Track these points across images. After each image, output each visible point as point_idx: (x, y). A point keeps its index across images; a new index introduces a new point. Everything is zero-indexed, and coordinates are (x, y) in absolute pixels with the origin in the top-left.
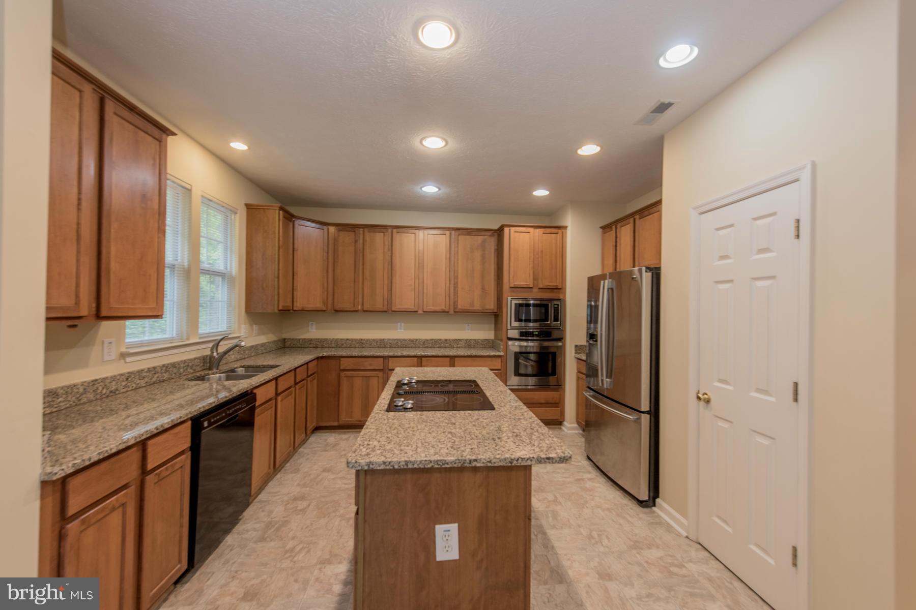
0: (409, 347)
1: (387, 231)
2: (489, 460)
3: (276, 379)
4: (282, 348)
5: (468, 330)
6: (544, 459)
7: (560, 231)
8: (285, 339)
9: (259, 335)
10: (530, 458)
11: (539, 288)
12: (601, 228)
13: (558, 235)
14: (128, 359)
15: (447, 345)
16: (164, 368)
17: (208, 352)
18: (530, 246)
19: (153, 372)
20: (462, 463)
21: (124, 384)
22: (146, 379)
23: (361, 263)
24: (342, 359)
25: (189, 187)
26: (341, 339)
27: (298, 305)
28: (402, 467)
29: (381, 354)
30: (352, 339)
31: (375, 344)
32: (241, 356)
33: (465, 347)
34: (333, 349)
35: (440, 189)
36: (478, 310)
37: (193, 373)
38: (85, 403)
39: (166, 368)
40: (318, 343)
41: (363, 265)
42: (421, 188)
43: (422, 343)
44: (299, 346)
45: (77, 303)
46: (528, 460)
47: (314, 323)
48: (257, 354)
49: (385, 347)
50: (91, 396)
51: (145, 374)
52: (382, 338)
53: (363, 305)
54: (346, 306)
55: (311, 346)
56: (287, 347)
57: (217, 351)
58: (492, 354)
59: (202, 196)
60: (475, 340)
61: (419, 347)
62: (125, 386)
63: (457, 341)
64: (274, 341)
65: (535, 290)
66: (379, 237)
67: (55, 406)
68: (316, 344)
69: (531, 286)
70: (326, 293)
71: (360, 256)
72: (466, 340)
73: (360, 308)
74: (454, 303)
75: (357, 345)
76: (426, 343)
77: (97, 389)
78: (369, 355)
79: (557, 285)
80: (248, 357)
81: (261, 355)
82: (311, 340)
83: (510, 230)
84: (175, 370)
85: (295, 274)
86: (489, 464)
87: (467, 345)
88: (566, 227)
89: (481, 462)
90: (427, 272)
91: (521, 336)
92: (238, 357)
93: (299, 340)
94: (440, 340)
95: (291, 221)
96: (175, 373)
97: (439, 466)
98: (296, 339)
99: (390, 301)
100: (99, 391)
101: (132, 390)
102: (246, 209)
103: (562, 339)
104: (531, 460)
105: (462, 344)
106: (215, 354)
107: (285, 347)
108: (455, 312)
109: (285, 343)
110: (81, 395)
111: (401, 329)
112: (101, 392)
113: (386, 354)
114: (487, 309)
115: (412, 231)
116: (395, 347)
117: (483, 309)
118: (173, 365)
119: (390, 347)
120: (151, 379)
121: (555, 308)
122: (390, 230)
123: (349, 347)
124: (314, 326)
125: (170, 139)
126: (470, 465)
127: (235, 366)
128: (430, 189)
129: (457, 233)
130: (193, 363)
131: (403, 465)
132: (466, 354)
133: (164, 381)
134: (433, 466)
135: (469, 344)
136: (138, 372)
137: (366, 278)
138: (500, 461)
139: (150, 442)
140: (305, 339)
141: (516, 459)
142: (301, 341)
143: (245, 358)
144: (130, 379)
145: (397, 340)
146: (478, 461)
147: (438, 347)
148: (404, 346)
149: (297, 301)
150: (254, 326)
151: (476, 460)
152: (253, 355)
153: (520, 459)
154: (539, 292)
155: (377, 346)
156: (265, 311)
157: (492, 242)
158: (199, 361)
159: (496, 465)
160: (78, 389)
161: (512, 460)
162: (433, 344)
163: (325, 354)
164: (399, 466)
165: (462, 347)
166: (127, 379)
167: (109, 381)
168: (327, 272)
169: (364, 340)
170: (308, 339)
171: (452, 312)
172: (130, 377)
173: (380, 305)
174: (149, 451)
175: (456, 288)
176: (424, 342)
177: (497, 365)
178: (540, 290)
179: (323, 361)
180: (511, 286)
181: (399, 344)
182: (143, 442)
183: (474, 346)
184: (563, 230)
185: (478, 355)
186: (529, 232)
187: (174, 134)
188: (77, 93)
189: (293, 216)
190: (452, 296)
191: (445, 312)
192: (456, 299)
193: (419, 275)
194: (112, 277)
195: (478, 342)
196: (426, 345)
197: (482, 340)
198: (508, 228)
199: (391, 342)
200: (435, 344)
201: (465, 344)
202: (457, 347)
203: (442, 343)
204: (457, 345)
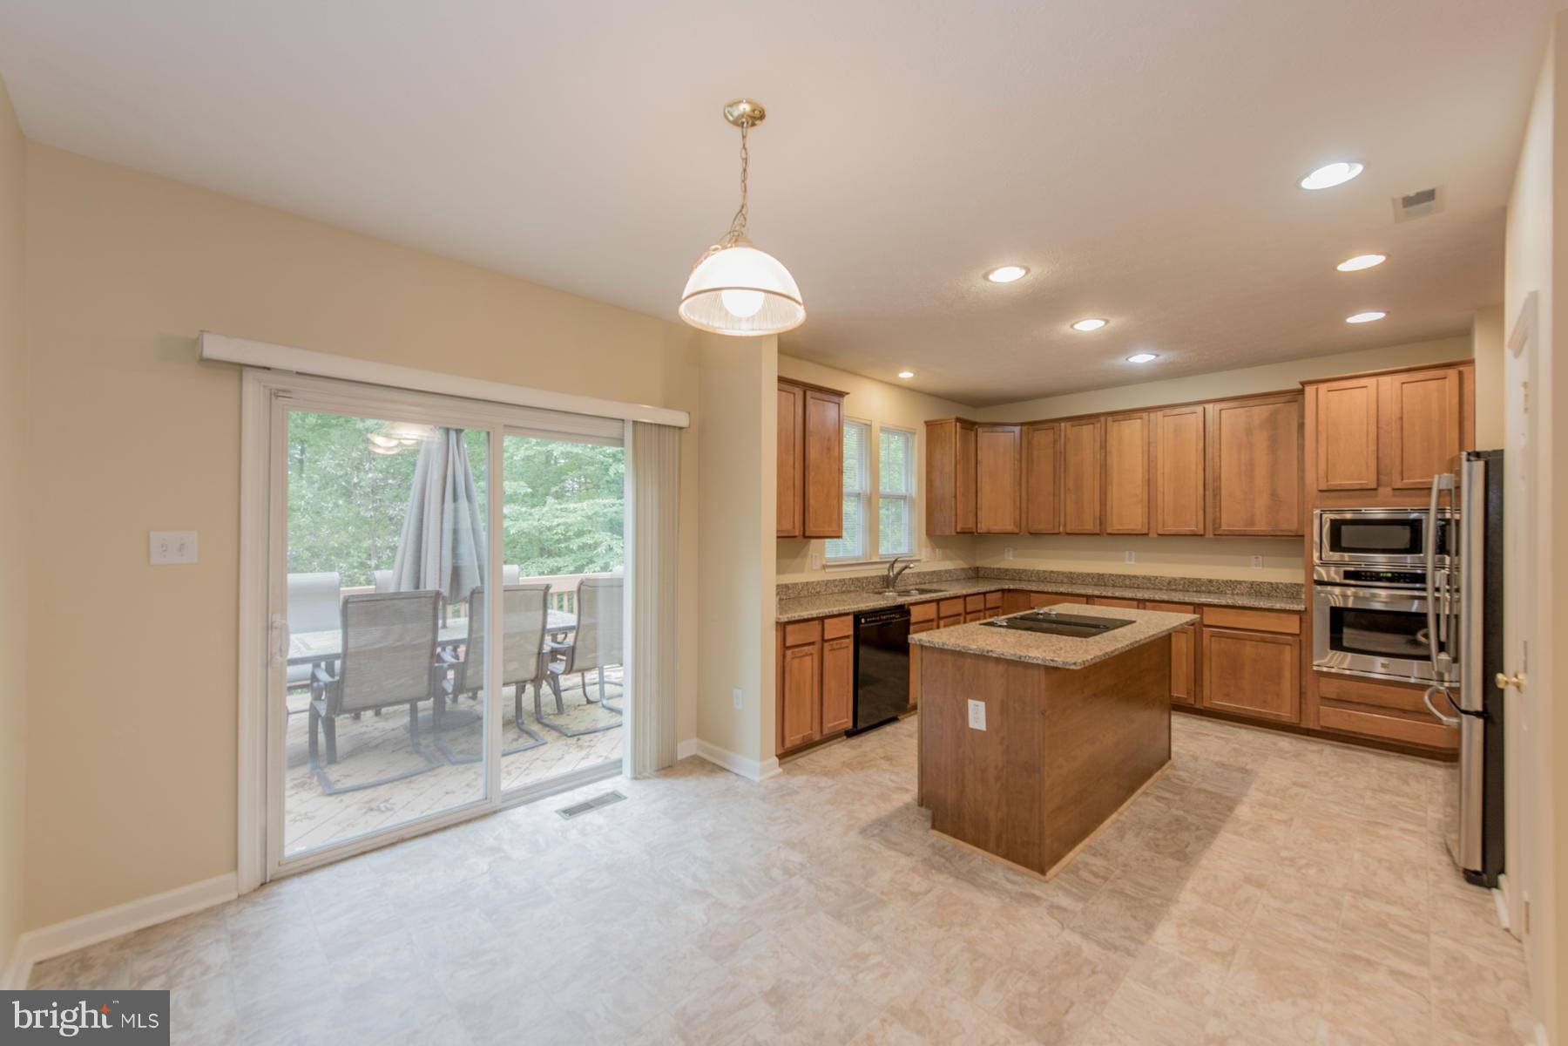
0: (1143, 588)
1: (1098, 421)
3: (938, 601)
4: (977, 578)
5: (1256, 565)
7: (1452, 374)
8: (978, 568)
9: (943, 560)
11: (1394, 489)
13: (1447, 380)
14: (828, 570)
15: (1212, 588)
16: (851, 581)
18: (1367, 411)
19: (843, 583)
21: (824, 588)
22: (839, 588)
23: (1062, 469)
24: (1032, 594)
25: (869, 423)
26: (1044, 571)
27: (983, 527)
29: (1083, 592)
31: (1090, 580)
33: (1250, 594)
35: (1157, 356)
36: (1263, 531)
38: (803, 597)
39: (853, 580)
40: (1016, 575)
41: (1065, 471)
42: (1126, 360)
43: (1165, 584)
44: (994, 576)
45: (794, 529)
47: (1011, 549)
48: (940, 581)
49: (1105, 585)
50: (806, 593)
51: (838, 583)
52: (1101, 572)
53: (1065, 525)
54: (1042, 527)
55: (1007, 578)
56: (981, 578)
57: (893, 570)
58: (1288, 607)
59: (882, 427)
60: (1272, 584)
61: (1160, 589)
62: (825, 590)
63: (1234, 584)
64: (963, 569)
65: (1385, 491)
66: (1087, 431)
68: (1013, 576)
69: (1371, 486)
70: (1018, 510)
71: (1060, 459)
72: (1252, 584)
73: (1061, 529)
74: (1214, 521)
75: (1065, 580)
76: (1173, 583)
78: (1066, 592)
81: (945, 582)
82: (1007, 570)
84: (859, 584)
85: (979, 491)
87: (1252, 591)
90: (1163, 474)
91: (1345, 578)
92: (918, 581)
93: (994, 569)
94: (1200, 580)
95: (972, 430)
96: (859, 587)
98: (991, 568)
99: (1102, 521)
100: (810, 591)
102: (925, 427)
105: (1243, 588)
106: (891, 574)
107: (986, 577)
108: (1215, 535)
109: (978, 572)
110: (801, 590)
111: (1130, 560)
113: (1089, 592)
115: (1138, 415)
116: (1121, 587)
117: (1274, 530)
118: (858, 580)
119: (1113, 586)
120: (842, 588)
122: (1102, 419)
124: (1011, 553)
125: (845, 399)
128: (1142, 359)
129: (1218, 408)
130: (873, 580)
134: (961, 650)
135: (1256, 589)
136: (833, 581)
137: (1069, 490)
138: (1011, 655)
139: (826, 621)
140: (1000, 569)
141: (1025, 657)
142: (996, 571)
144: (828, 585)
145: (1124, 576)
147: (1196, 592)
148: (1136, 586)
149: (981, 522)
150: (937, 550)
151: (992, 653)
152: (935, 581)
153: (1028, 657)
154: (1394, 496)
155: (1093, 583)
156: (946, 535)
157: (1291, 413)
158: (878, 579)
159: (1008, 659)
160: (799, 586)
162: (1187, 585)
163: (1012, 587)
165: (1242, 595)
166: (826, 585)
167: (815, 584)
168: (1020, 485)
169: (1074, 573)
170: (1004, 569)
171: (1210, 534)
172: (828, 583)
173: (1089, 525)
174: (826, 626)
175: (1218, 497)
176: (1170, 582)
177: (1292, 626)
178: (1397, 493)
179: (1010, 595)
180: (1320, 489)
181: (1127, 583)
182: (822, 619)
183: (1268, 594)
184: (1461, 369)
185: (1247, 605)
186: (1366, 387)
187: (848, 393)
188: (792, 395)
189: (974, 423)
190: (1209, 509)
191: (1194, 535)
192: (1218, 514)
193: (1149, 480)
194: (811, 510)
195: (1278, 588)
196: (1174, 587)
197: (1286, 584)
198: (1315, 387)
199: (1114, 578)
200: (1189, 586)
201: (1250, 589)
202: (1233, 594)
203: (1202, 585)
204: (1234, 589)
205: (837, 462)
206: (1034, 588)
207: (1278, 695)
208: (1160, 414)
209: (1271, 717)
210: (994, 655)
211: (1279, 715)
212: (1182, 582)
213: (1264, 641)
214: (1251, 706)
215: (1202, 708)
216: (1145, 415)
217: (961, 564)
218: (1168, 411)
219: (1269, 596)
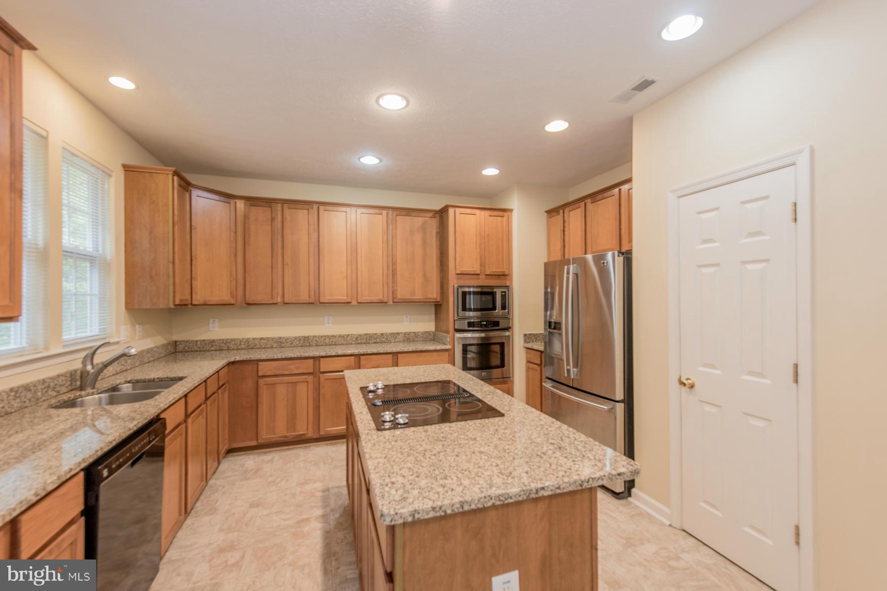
0: (339, 345)
1: (312, 208)
2: (557, 486)
3: (186, 396)
4: (173, 353)
5: (407, 322)
6: (615, 475)
8: (176, 342)
9: (144, 337)
10: (601, 476)
11: (486, 275)
12: (546, 212)
13: (504, 218)
15: (383, 340)
16: (13, 393)
17: (78, 365)
18: (476, 229)
20: (527, 494)
23: (280, 246)
24: (260, 363)
25: (45, 134)
26: (254, 339)
27: (198, 298)
28: (456, 510)
30: (268, 338)
31: (297, 343)
32: (122, 367)
33: (404, 341)
34: (243, 351)
35: (381, 161)
36: (420, 299)
37: (56, 396)
39: (16, 392)
40: (223, 345)
41: (283, 247)
42: (359, 159)
43: (354, 339)
44: (196, 349)
46: (599, 479)
47: (217, 320)
48: (142, 364)
49: (310, 346)
52: (306, 335)
53: (283, 296)
54: (262, 297)
55: (213, 349)
56: (179, 352)
57: (92, 364)
58: (439, 347)
59: (64, 148)
60: (414, 333)
61: (351, 344)
63: (395, 335)
64: (163, 345)
65: (482, 276)
66: (302, 215)
68: (220, 346)
69: (478, 272)
70: (234, 282)
71: (278, 236)
72: (405, 334)
73: (279, 300)
74: (393, 292)
76: (359, 338)
78: (296, 356)
79: (504, 272)
80: (131, 368)
81: (147, 364)
82: (213, 341)
83: (455, 211)
85: (193, 258)
86: (558, 491)
87: (405, 339)
88: (511, 210)
89: (549, 490)
90: (362, 257)
91: (469, 326)
93: (197, 341)
94: (376, 334)
95: (187, 191)
96: (29, 399)
97: (502, 503)
98: (193, 341)
99: (318, 293)
102: (123, 172)
103: (510, 328)
104: (602, 479)
105: (400, 338)
106: (89, 367)
107: (176, 352)
108: (394, 302)
109: (176, 346)
111: (328, 323)
113: (317, 354)
114: (429, 299)
115: (343, 209)
116: (322, 345)
117: (425, 299)
118: (27, 388)
119: (317, 345)
121: (502, 295)
122: (315, 207)
123: (264, 348)
124: (217, 324)
126: (537, 496)
127: (118, 382)
128: (370, 160)
129: (395, 213)
130: (56, 382)
131: (458, 508)
132: (411, 350)
133: (12, 412)
134: (494, 504)
135: (409, 337)
137: (287, 264)
138: (570, 485)
139: (24, 521)
140: (204, 340)
141: (587, 480)
142: (199, 343)
143: (127, 370)
145: (325, 336)
146: (546, 488)
147: (373, 343)
148: (334, 343)
149: (196, 293)
150: (137, 326)
151: (543, 488)
152: (137, 365)
153: (591, 480)
154: (486, 279)
155: (300, 345)
156: (155, 307)
157: (433, 225)
158: (64, 379)
159: (565, 491)
161: (582, 481)
162: (368, 339)
163: (238, 358)
164: (453, 511)
165: (401, 342)
168: (236, 255)
169: (283, 338)
170: (209, 340)
171: (390, 302)
175: (395, 276)
176: (357, 338)
178: (487, 277)
179: (235, 367)
180: (457, 273)
181: (327, 342)
183: (413, 340)
184: (508, 214)
185: (423, 350)
186: (475, 215)
187: (32, 47)
189: (189, 185)
190: (390, 284)
191: (382, 303)
192: (395, 287)
195: (418, 335)
196: (360, 341)
197: (422, 332)
198: (453, 209)
199: (317, 339)
200: (369, 339)
201: (404, 337)
202: (395, 342)
203: (377, 338)
204: (395, 339)
208: (359, 211)
210: (546, 493)
212: (365, 337)
216: (348, 210)
217: (160, 340)
219: (414, 341)
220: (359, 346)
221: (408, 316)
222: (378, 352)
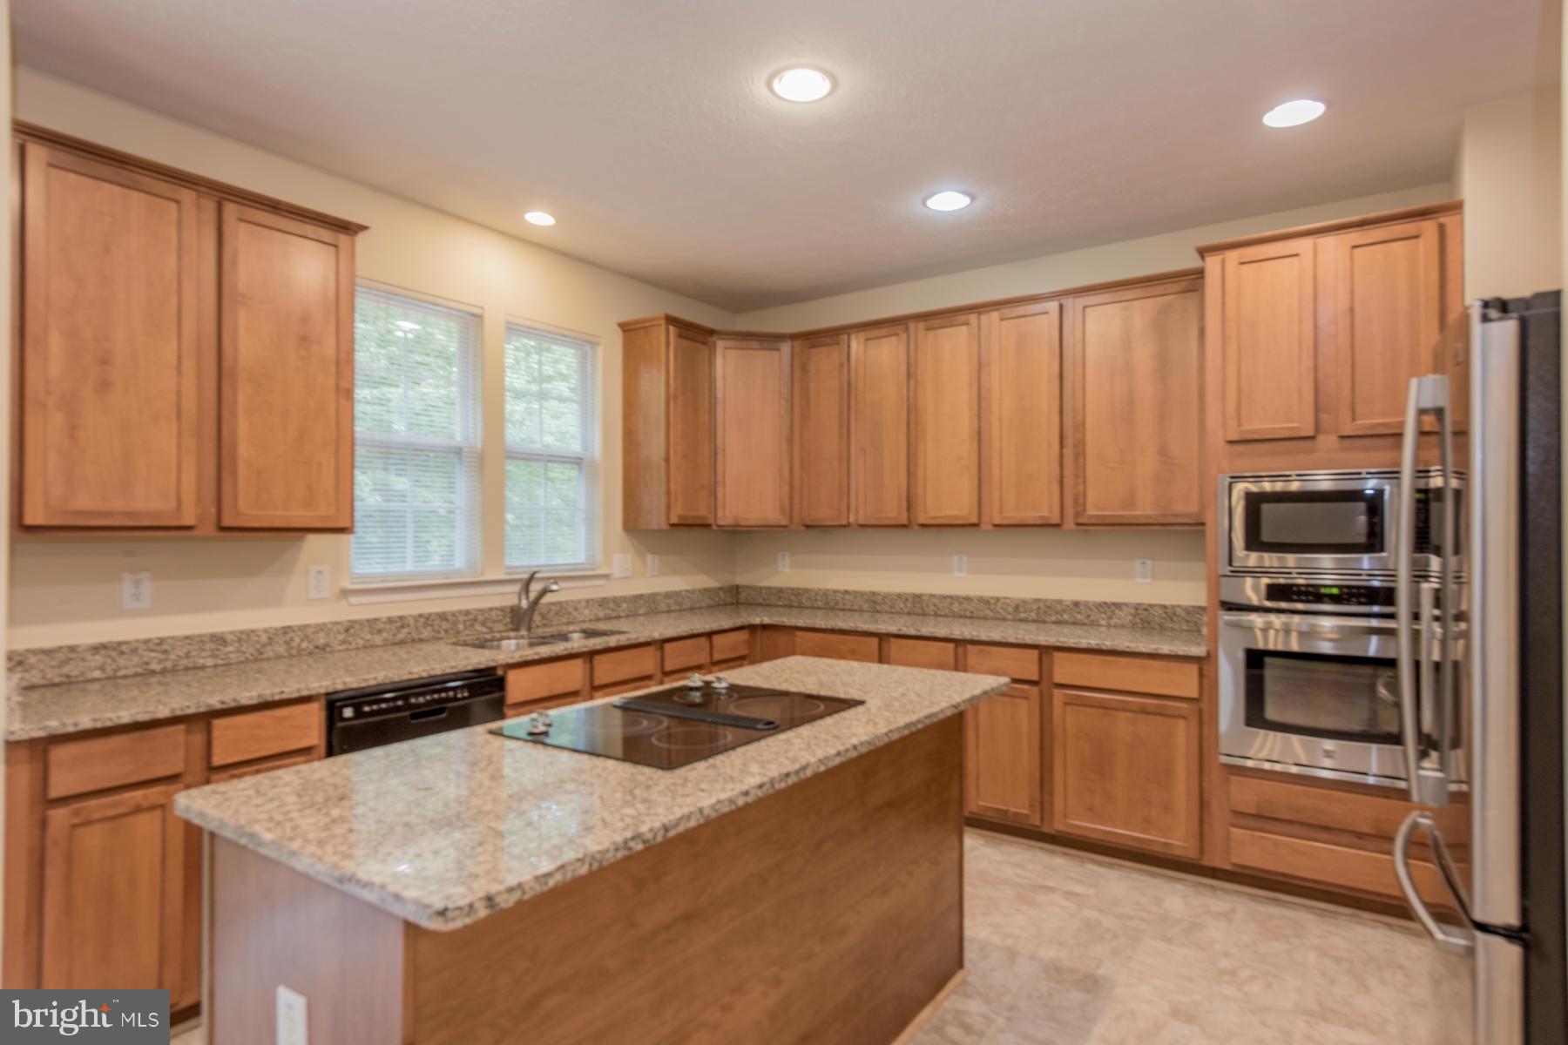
0: (979, 618)
1: (905, 329)
3: (590, 656)
4: (733, 604)
5: (1144, 577)
7: (1428, 227)
8: (738, 587)
11: (1343, 437)
13: (1421, 240)
14: (354, 600)
15: (1079, 617)
16: (422, 620)
17: (514, 600)
18: (1300, 299)
19: (399, 624)
21: (341, 637)
22: (385, 635)
23: (853, 414)
24: (798, 633)
25: (477, 311)
26: (835, 592)
27: (727, 516)
29: (872, 628)
30: (855, 592)
31: (902, 606)
33: (1133, 626)
35: (973, 198)
36: (1147, 517)
37: (483, 633)
38: (268, 659)
39: (427, 619)
40: (793, 598)
41: (857, 417)
42: (924, 202)
43: (1010, 610)
44: (761, 601)
45: (179, 507)
47: (787, 554)
48: (654, 612)
49: (924, 614)
50: (282, 650)
51: (382, 626)
52: (917, 592)
53: (857, 511)
54: (824, 514)
55: (781, 603)
56: (743, 604)
57: (527, 598)
58: (1167, 648)
59: (508, 323)
60: (1164, 607)
62: (344, 642)
63: (1110, 608)
64: (705, 590)
65: (1327, 441)
66: (887, 348)
67: (223, 657)
68: (790, 600)
69: (1307, 431)
70: (787, 487)
71: (849, 397)
72: (1137, 607)
73: (851, 519)
74: (1076, 500)
75: (866, 606)
76: (1022, 609)
77: (292, 639)
81: (665, 615)
82: (781, 590)
83: (1223, 261)
84: (445, 625)
85: (718, 453)
87: (1138, 621)
90: (1000, 420)
91: (1269, 597)
93: (761, 588)
94: (1060, 602)
95: (702, 343)
96: (446, 631)
98: (756, 587)
99: (911, 502)
100: (294, 644)
101: (357, 649)
102: (622, 333)
105: (1124, 616)
106: (522, 603)
107: (738, 603)
108: (1078, 524)
109: (738, 593)
110: (264, 646)
111: (960, 570)
112: (299, 646)
114: (1176, 516)
115: (963, 318)
116: (946, 616)
117: (1165, 515)
118: (443, 616)
119: (936, 615)
120: (395, 635)
122: (912, 325)
123: (843, 610)
124: (787, 561)
125: (361, 239)
128: (948, 202)
129: (1080, 303)
130: (486, 616)
132: (1084, 645)
133: (421, 640)
135: (1146, 618)
136: (368, 621)
139: (220, 721)
140: (770, 588)
142: (764, 591)
143: (618, 617)
144: (352, 631)
145: (951, 597)
147: (1055, 623)
148: (968, 614)
149: (721, 507)
150: (649, 557)
154: (1342, 448)
155: (906, 610)
157: (1189, 311)
158: (499, 613)
160: (258, 636)
162: (1041, 611)
163: (767, 620)
165: (1123, 626)
166: (347, 631)
167: (312, 630)
168: (790, 442)
169: (879, 594)
170: (775, 588)
171: (1069, 524)
172: (352, 627)
173: (893, 510)
174: (216, 734)
175: (1081, 459)
176: (1017, 607)
177: (1185, 682)
178: (1348, 442)
179: (768, 633)
180: (1230, 438)
181: (956, 610)
182: (206, 718)
183: (1160, 625)
184: (1442, 220)
186: (1296, 255)
187: (364, 228)
188: (174, 206)
189: (711, 332)
190: (1069, 481)
191: (1047, 525)
192: (1081, 488)
193: (980, 428)
194: (242, 470)
195: (1174, 614)
196: (1023, 615)
197: (1186, 607)
198: (1220, 257)
199: (936, 602)
200: (1045, 612)
201: (1134, 616)
202: (1109, 626)
203: (1064, 611)
204: (1111, 618)
205: (333, 368)
206: (800, 623)
207: (1167, 808)
208: (995, 315)
209: (1158, 848)
211: (1167, 845)
212: (1035, 607)
213: (1144, 711)
214: (1126, 827)
215: (1053, 832)
216: (973, 318)
217: (705, 581)
218: (1008, 312)
219: (1162, 629)
220: (1023, 626)
221: (1149, 562)
222: (1003, 640)
